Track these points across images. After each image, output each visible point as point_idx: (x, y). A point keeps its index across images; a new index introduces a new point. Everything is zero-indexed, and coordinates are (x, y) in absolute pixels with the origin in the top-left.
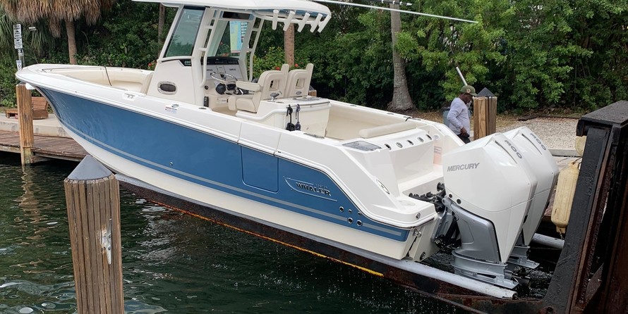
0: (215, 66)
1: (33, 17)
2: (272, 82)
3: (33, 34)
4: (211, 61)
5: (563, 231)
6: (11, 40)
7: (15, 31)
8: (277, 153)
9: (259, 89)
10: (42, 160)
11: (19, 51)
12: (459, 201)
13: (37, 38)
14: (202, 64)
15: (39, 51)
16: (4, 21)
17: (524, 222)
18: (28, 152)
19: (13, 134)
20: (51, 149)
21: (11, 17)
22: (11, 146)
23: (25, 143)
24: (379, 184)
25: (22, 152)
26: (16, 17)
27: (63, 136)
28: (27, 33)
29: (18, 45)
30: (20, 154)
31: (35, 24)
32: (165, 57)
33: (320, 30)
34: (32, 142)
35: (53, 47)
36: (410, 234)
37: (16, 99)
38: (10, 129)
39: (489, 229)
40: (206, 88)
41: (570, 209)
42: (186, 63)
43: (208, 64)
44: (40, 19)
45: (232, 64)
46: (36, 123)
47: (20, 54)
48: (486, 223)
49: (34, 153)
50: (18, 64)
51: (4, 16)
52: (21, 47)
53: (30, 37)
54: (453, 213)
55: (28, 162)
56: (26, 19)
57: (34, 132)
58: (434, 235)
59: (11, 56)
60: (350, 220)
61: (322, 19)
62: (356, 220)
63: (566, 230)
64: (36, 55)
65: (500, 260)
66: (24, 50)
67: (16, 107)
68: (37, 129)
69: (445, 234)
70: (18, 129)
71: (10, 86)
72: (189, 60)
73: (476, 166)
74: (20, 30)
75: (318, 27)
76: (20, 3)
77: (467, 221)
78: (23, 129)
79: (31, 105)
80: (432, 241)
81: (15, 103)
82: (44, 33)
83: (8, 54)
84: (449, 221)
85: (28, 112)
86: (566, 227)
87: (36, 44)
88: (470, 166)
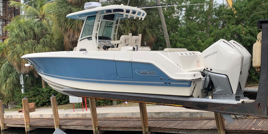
0: (101, 40)
1: (27, 71)
2: (125, 40)
3: (27, 78)
4: (100, 38)
5: (259, 70)
6: (19, 81)
7: (20, 77)
8: (131, 61)
9: (120, 42)
10: (34, 129)
11: (22, 85)
12: (211, 70)
13: (29, 79)
14: (96, 39)
15: (30, 84)
16: (16, 74)
17: (241, 74)
18: (28, 126)
19: (21, 119)
20: (38, 124)
21: (19, 72)
22: (21, 125)
23: (27, 122)
24: (176, 65)
25: (25, 127)
26: (21, 72)
27: (42, 118)
28: (25, 78)
29: (22, 82)
30: (25, 128)
31: (28, 74)
32: (81, 38)
33: (143, 20)
34: (30, 122)
35: (35, 82)
36: (192, 84)
37: (22, 104)
38: (20, 118)
39: (226, 79)
40: (99, 48)
41: (260, 59)
42: (90, 38)
43: (99, 39)
44: (30, 72)
45: (108, 40)
46: (31, 114)
47: (23, 86)
48: (225, 76)
49: (30, 126)
50: (22, 90)
51: (16, 72)
52: (23, 83)
53: (26, 79)
54: (209, 76)
55: (28, 130)
56: (24, 72)
57: (30, 117)
58: (202, 87)
59: (19, 87)
60: (165, 83)
61: (143, 15)
62: (168, 82)
63: (260, 69)
64: (29, 86)
65: (233, 93)
66: (24, 85)
67: (22, 108)
68: (31, 116)
69: (207, 87)
70: (23, 117)
71: (19, 99)
72: (91, 37)
73: (216, 52)
74: (22, 77)
75: (142, 18)
76: (22, 66)
77: (216, 77)
78: (26, 117)
79: (29, 107)
80: (202, 91)
81: (22, 106)
82: (32, 77)
83: (17, 87)
84: (208, 80)
85: (27, 109)
86: (260, 67)
87: (29, 82)
88: (214, 53)
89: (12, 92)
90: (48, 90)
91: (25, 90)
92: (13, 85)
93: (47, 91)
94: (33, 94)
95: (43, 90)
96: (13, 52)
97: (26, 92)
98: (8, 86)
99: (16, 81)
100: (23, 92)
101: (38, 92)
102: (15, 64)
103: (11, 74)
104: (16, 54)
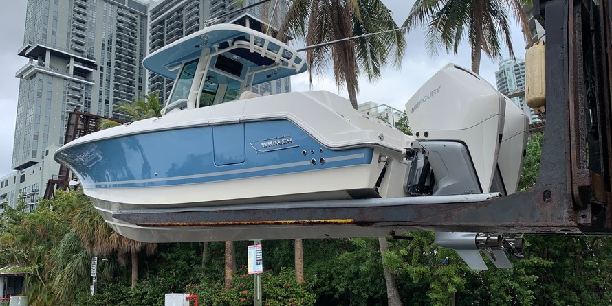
1: (105, 252)
3: (105, 264)
6: (88, 269)
7: (92, 262)
11: (94, 278)
12: (426, 134)
13: (108, 267)
15: (108, 278)
16: (84, 255)
21: (89, 253)
28: (101, 264)
29: (94, 273)
31: (107, 257)
39: (463, 152)
44: (110, 253)
47: (94, 281)
48: (459, 145)
50: (91, 289)
51: (84, 251)
52: (96, 275)
53: (103, 267)
54: (423, 152)
56: (101, 253)
60: (313, 161)
62: (319, 157)
64: (106, 281)
66: (98, 278)
69: (417, 183)
72: (186, 103)
73: (438, 89)
74: (96, 262)
82: (114, 263)
84: (421, 165)
87: (107, 272)
88: (432, 94)
89: (73, 289)
90: (141, 293)
91: (98, 289)
92: (77, 277)
93: (136, 295)
94: (110, 299)
95: (129, 292)
96: (83, 213)
97: (98, 292)
98: (65, 276)
99: (83, 269)
100: (92, 293)
101: (120, 296)
102: (84, 236)
103: (75, 255)
104: (89, 216)
